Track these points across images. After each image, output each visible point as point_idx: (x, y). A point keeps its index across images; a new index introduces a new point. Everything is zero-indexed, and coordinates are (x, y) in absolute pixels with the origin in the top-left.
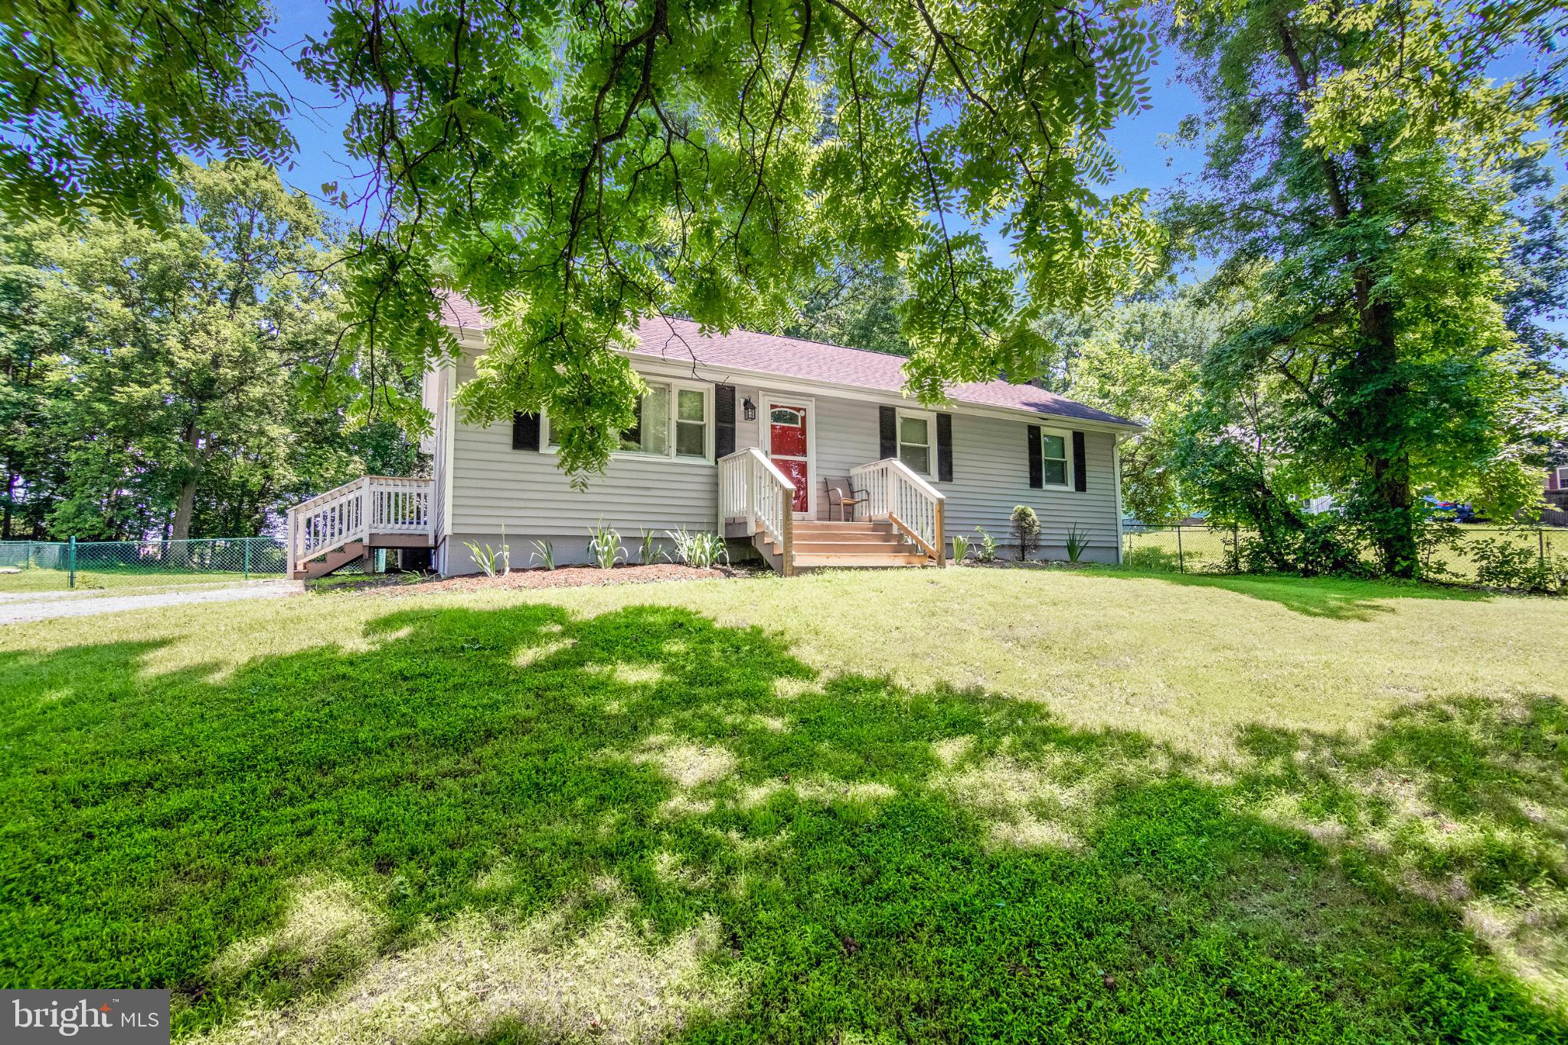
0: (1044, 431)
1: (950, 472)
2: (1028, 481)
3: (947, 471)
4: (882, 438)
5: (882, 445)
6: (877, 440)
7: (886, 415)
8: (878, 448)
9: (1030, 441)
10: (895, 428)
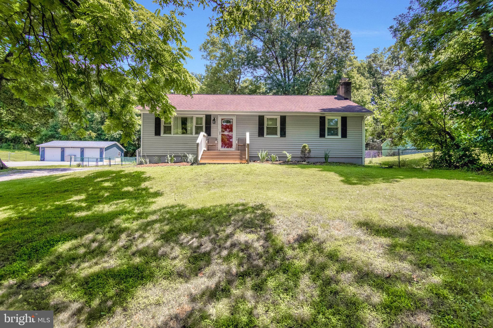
0: (327, 118)
1: (285, 134)
2: (319, 135)
3: (283, 134)
4: (259, 125)
5: (259, 127)
6: (258, 126)
7: (261, 119)
8: (258, 128)
9: (320, 122)
10: (264, 122)
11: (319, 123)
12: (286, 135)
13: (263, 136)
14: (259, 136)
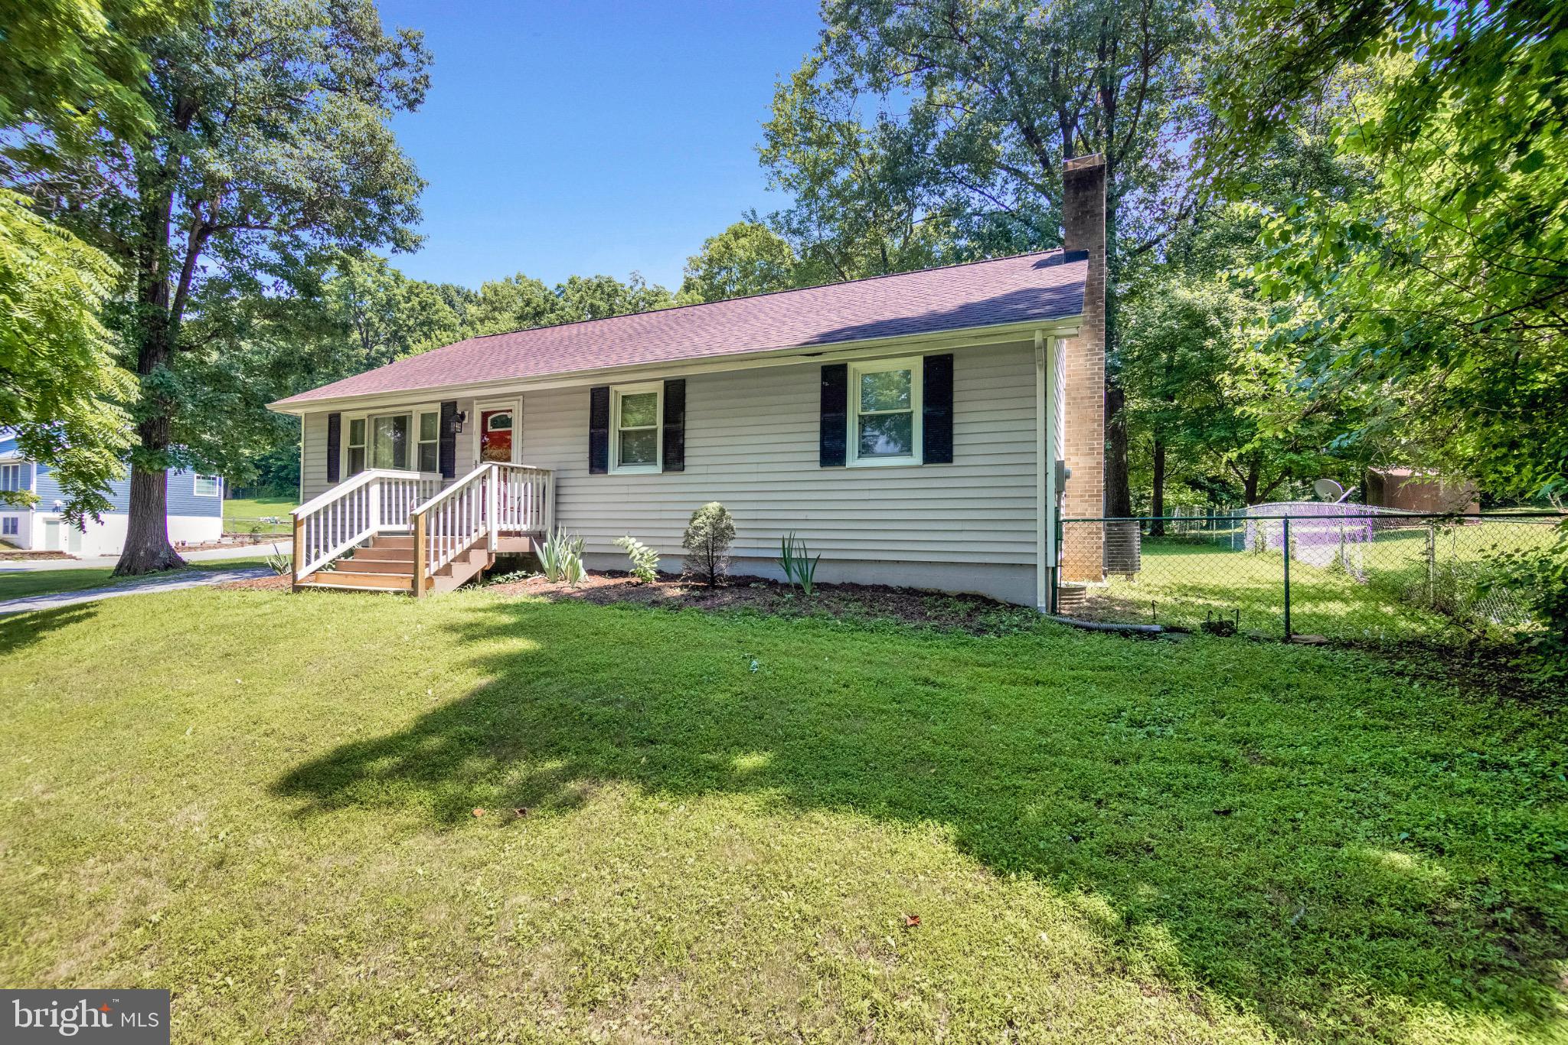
0: (855, 369)
1: (679, 457)
2: (817, 456)
3: (675, 457)
4: (592, 427)
5: (592, 435)
6: (587, 430)
7: (599, 398)
8: (587, 439)
9: (824, 391)
10: (608, 411)
11: (818, 396)
12: (687, 461)
13: (606, 472)
14: (592, 472)
